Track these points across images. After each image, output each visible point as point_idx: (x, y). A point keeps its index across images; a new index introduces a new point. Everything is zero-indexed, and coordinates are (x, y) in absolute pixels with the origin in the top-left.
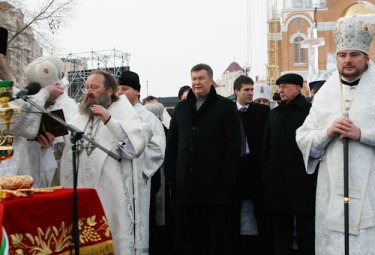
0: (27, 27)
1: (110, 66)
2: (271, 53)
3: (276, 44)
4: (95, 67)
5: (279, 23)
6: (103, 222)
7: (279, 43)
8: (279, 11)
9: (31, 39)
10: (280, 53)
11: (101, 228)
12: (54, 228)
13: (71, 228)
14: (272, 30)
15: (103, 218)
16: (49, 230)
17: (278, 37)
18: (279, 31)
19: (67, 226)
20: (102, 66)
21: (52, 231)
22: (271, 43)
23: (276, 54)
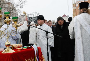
1: (34, 16)
2: (74, 12)
3: (75, 10)
6: (42, 57)
9: (16, 10)
10: (76, 12)
11: (42, 59)
14: (74, 6)
16: (28, 60)
17: (76, 8)
18: (76, 6)
19: (33, 58)
22: (74, 9)
23: (75, 12)
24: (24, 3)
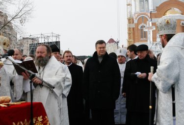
0: (9, 22)
1: (50, 41)
2: (129, 34)
3: (132, 29)
4: (43, 42)
5: (133, 19)
6: (46, 119)
7: (133, 29)
8: (133, 13)
9: (11, 28)
10: (134, 34)
11: (45, 122)
12: (21, 122)
13: (30, 122)
14: (129, 23)
15: (46, 117)
16: (18, 123)
17: (133, 26)
18: (133, 23)
19: (28, 121)
20: (46, 41)
21: (20, 124)
22: (129, 29)
23: (132, 34)
24: (27, 13)
